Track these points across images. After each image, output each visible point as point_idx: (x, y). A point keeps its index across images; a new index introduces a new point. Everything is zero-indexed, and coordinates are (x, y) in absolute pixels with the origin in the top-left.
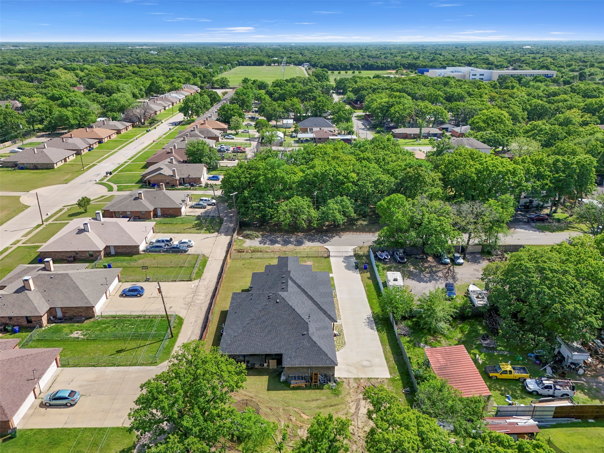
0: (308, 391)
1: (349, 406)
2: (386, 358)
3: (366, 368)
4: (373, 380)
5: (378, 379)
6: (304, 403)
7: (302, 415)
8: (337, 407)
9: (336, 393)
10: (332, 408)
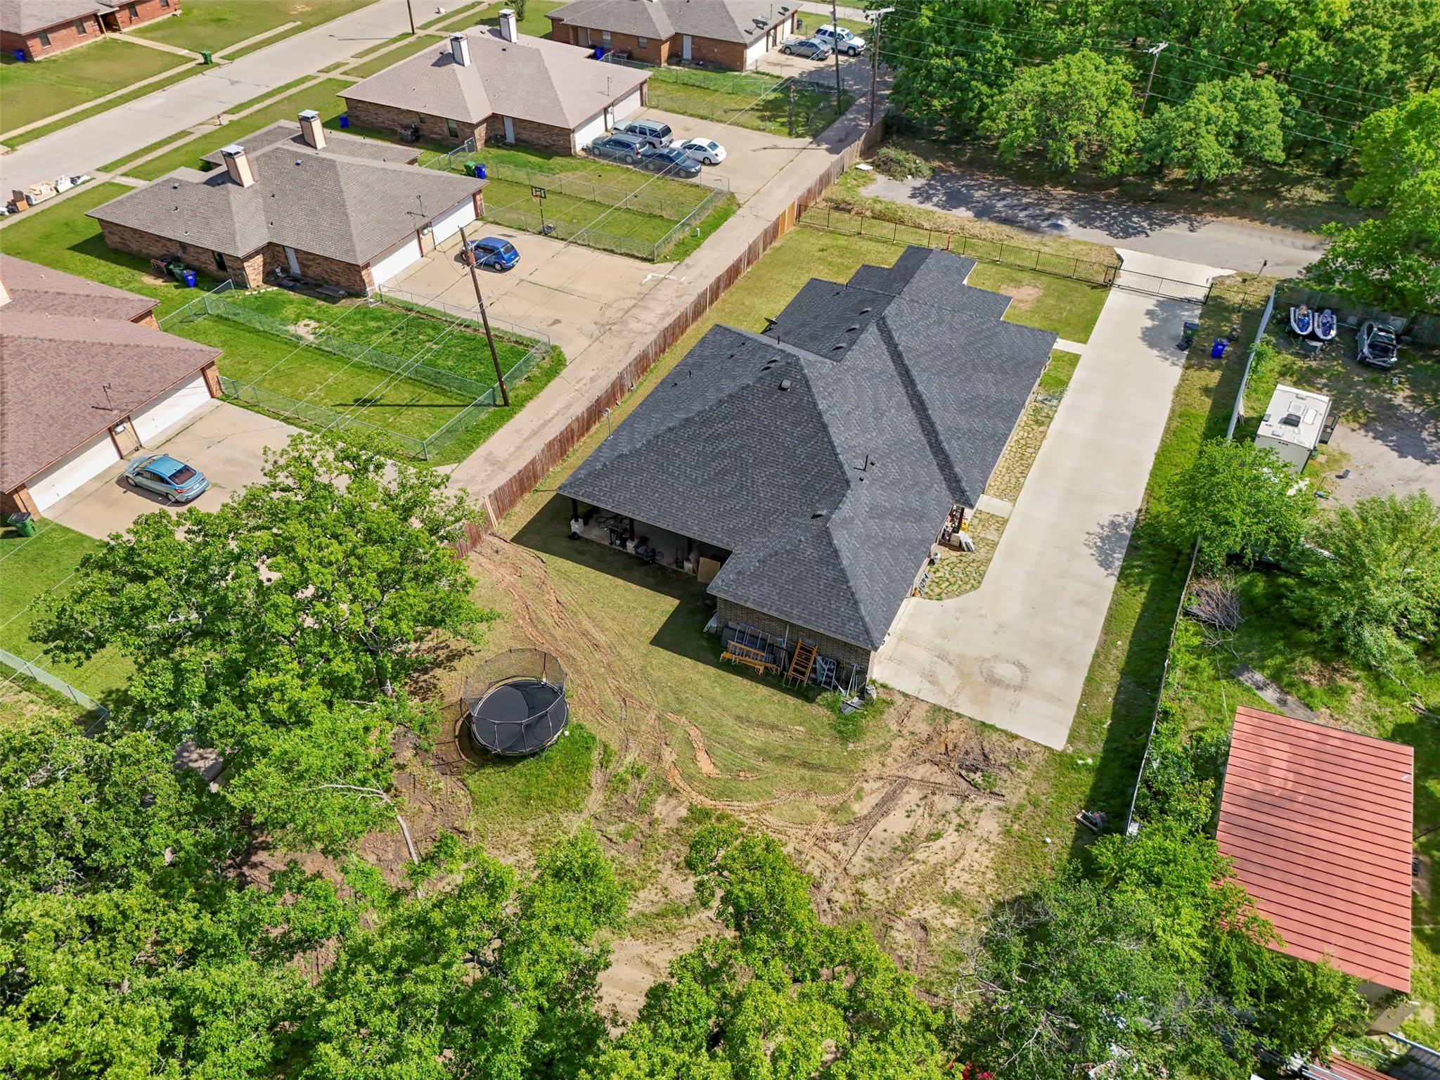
0: (763, 691)
1: (861, 789)
2: (1089, 680)
3: (996, 689)
4: (995, 737)
5: (1016, 737)
6: (730, 721)
7: (701, 756)
8: (819, 774)
9: (846, 730)
10: (802, 771)
